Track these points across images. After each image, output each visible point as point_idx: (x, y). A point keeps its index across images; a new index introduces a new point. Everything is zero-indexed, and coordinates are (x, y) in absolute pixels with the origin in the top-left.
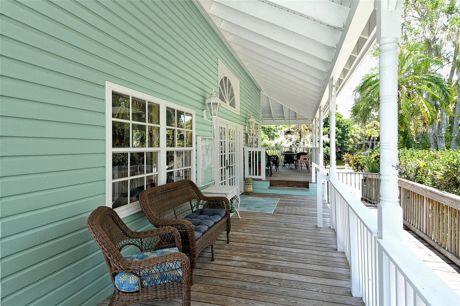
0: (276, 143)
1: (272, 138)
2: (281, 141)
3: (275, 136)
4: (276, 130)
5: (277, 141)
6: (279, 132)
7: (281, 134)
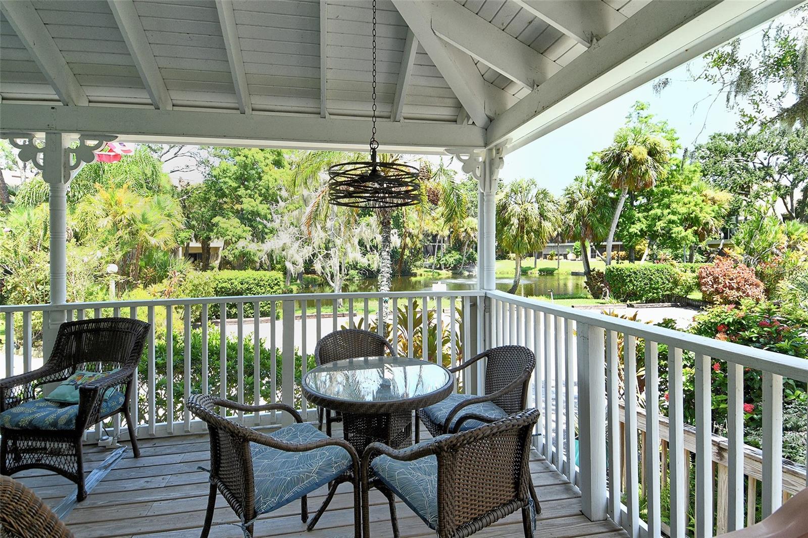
0: (269, 250)
1: (259, 236)
2: (281, 245)
3: (267, 230)
4: (269, 216)
5: (272, 244)
6: (278, 221)
7: (283, 225)
